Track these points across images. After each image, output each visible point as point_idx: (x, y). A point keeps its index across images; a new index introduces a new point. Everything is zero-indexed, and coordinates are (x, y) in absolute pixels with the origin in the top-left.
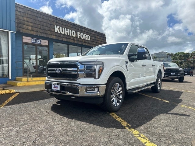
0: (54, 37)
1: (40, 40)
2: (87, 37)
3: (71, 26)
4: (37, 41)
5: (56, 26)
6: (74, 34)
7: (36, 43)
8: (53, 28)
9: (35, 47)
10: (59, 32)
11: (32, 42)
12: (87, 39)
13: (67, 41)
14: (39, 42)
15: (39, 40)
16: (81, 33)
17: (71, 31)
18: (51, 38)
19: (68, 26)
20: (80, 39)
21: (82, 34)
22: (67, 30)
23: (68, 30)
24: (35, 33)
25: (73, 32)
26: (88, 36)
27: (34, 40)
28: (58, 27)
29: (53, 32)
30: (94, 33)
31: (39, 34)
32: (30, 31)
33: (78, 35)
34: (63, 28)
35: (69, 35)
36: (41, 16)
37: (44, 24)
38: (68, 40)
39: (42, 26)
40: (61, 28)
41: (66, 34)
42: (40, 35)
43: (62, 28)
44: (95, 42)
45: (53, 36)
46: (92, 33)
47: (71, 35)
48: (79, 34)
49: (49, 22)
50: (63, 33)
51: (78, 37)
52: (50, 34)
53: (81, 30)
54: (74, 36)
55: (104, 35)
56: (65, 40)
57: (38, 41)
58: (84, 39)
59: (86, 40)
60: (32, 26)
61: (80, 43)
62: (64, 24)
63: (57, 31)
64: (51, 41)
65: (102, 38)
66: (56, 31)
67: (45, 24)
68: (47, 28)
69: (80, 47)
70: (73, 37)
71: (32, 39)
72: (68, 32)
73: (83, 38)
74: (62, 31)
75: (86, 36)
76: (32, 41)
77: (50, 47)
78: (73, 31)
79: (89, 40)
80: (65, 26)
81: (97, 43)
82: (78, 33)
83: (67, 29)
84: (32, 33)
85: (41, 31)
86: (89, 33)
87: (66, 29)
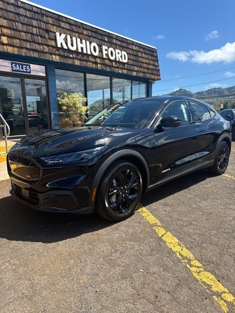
0: (56, 58)
1: (29, 66)
2: (121, 56)
3: (90, 33)
4: (22, 68)
5: (58, 34)
6: (95, 50)
7: (20, 71)
8: (53, 40)
9: (18, 79)
10: (65, 47)
11: (13, 70)
12: (121, 61)
13: (83, 65)
14: (26, 69)
15: (27, 65)
16: (108, 48)
17: (90, 43)
18: (51, 59)
19: (83, 34)
20: (107, 62)
21: (111, 49)
22: (81, 43)
23: (84, 41)
24: (16, 51)
25: (94, 47)
26: (124, 53)
27: (16, 66)
28: (63, 36)
29: (53, 47)
30: (134, 48)
31: (24, 52)
32: (5, 47)
33: (105, 52)
34: (74, 38)
35: (85, 52)
36: (26, 13)
37: (34, 29)
38: (84, 63)
39: (30, 35)
40: (69, 37)
41: (80, 50)
42: (28, 55)
43: (71, 38)
44: (137, 66)
45: (54, 56)
46: (130, 47)
47: (89, 53)
48: (106, 50)
49: (43, 26)
50: (74, 48)
51: (105, 56)
52: (46, 53)
53: (109, 42)
54: (96, 54)
55: (153, 52)
56: (77, 63)
57: (24, 68)
58: (115, 61)
59: (119, 62)
60: (8, 37)
61: (108, 69)
62: (75, 29)
63: (61, 44)
64: (50, 66)
65: (150, 58)
66: (59, 46)
67: (35, 31)
68: (40, 40)
69: (109, 78)
70: (94, 56)
71: (12, 63)
72: (84, 46)
73: (113, 58)
74: (72, 45)
75: (118, 53)
76: (12, 67)
77: (50, 78)
78: (94, 44)
79: (126, 61)
80: (77, 35)
81: (141, 67)
82: (104, 47)
83: (81, 40)
84: (10, 49)
85: (28, 47)
86: (124, 47)
87: (79, 40)
